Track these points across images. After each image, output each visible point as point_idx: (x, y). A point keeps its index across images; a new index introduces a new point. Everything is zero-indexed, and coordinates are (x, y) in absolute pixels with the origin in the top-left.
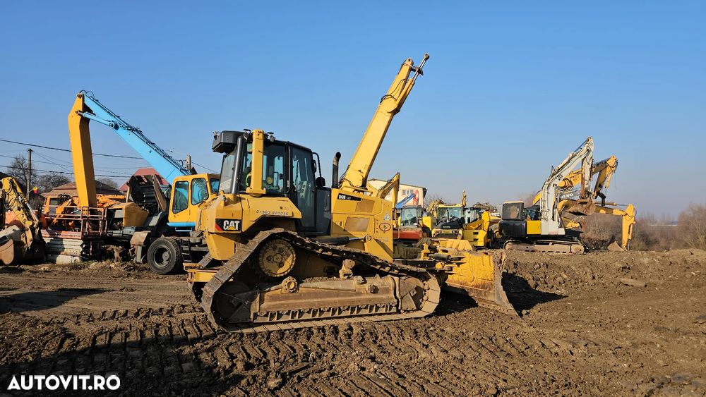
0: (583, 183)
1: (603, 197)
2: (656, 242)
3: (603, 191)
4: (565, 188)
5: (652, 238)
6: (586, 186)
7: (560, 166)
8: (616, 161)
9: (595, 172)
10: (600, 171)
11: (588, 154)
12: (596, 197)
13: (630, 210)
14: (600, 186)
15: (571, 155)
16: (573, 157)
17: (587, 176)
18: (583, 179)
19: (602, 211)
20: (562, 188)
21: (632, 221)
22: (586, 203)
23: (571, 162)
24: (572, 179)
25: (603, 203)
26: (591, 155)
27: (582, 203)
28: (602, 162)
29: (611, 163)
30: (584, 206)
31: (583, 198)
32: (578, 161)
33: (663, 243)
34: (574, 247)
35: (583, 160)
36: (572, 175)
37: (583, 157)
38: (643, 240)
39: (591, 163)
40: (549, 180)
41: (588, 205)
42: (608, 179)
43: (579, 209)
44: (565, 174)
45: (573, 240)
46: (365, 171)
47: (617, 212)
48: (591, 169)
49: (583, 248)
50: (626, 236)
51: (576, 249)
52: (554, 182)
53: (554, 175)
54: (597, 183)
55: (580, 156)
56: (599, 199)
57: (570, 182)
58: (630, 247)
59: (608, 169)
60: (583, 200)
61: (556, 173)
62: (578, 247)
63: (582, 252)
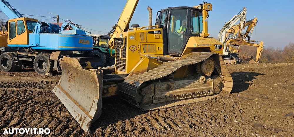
0: (239, 31)
1: (249, 38)
2: (273, 59)
3: (249, 35)
4: (231, 33)
5: (271, 57)
6: (241, 32)
7: (229, 22)
8: (257, 20)
9: (246, 26)
10: (249, 25)
11: (243, 16)
12: (246, 38)
13: (261, 44)
14: (248, 32)
15: (235, 17)
16: (236, 17)
17: (242, 27)
18: (240, 28)
19: (248, 45)
20: (230, 33)
21: (262, 49)
22: (240, 40)
23: (235, 20)
24: (235, 29)
25: (249, 41)
26: (244, 16)
27: (238, 40)
28: (250, 21)
29: (254, 21)
30: (239, 41)
31: (239, 38)
32: (238, 19)
33: (276, 60)
34: (232, 61)
35: (241, 19)
36: (235, 27)
37: (241, 18)
38: (267, 58)
39: (244, 20)
40: (223, 29)
41: (241, 41)
42: (252, 29)
43: (237, 43)
44: (231, 26)
45: (232, 58)
46: (127, 21)
47: (255, 45)
48: (244, 23)
49: (236, 62)
50: (258, 56)
51: (232, 62)
52: (225, 30)
53: (226, 26)
54: (247, 31)
55: (239, 17)
56: (247, 39)
57: (234, 30)
58: (260, 61)
59: (253, 24)
60: (239, 39)
61: (227, 25)
62: (234, 61)
63: (235, 64)
